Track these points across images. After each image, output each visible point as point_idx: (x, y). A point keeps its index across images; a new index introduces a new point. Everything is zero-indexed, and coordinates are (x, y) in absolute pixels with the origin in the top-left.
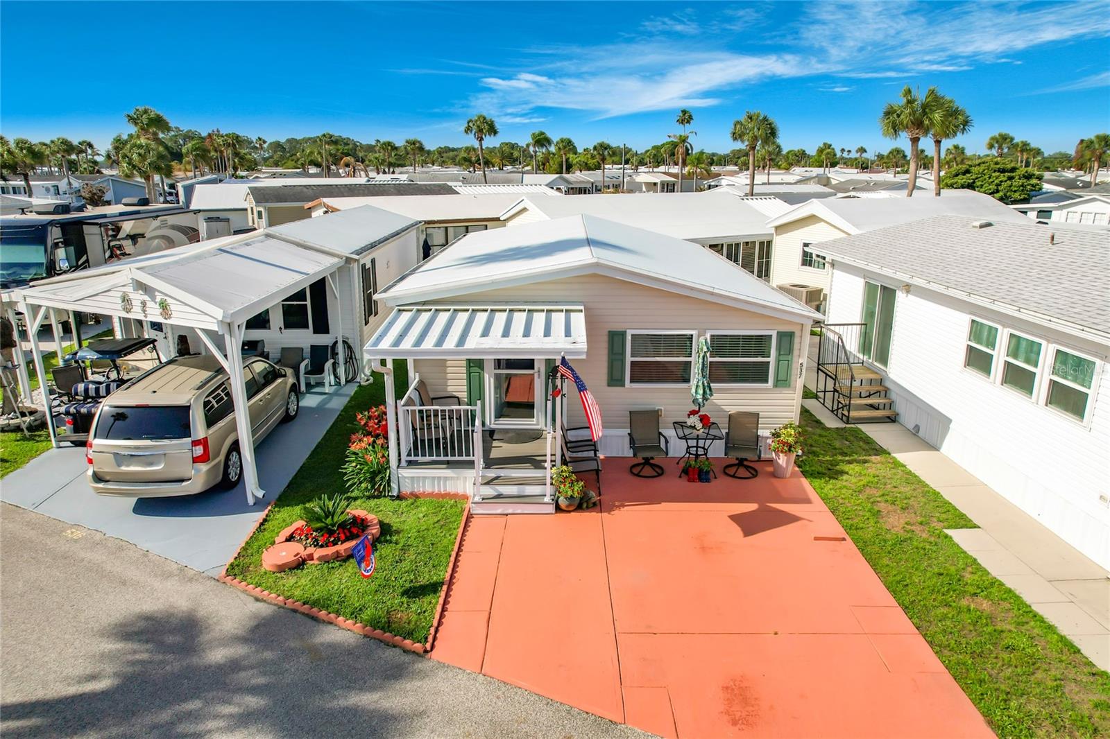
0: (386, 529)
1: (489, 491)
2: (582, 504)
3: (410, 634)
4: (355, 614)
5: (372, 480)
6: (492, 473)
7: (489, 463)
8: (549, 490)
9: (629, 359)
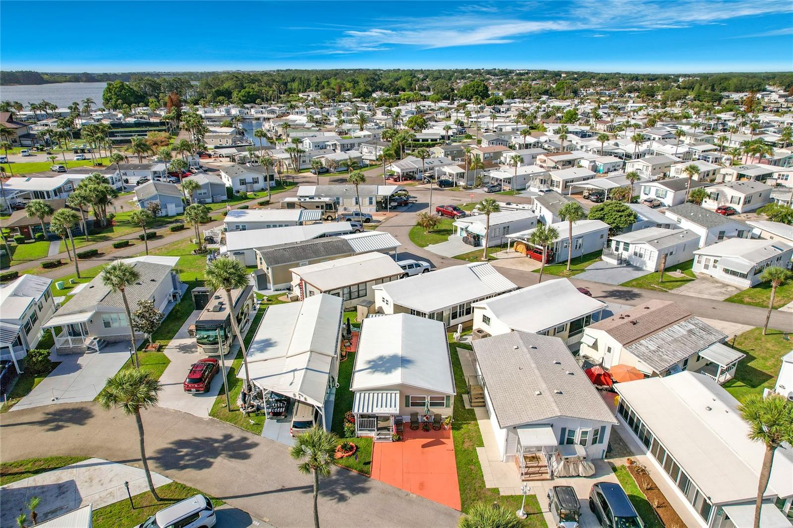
0: (357, 448)
1: (378, 437)
2: (399, 440)
3: (366, 473)
4: (356, 469)
5: (352, 434)
6: (379, 432)
7: (378, 429)
8: (391, 436)
9: (410, 401)
